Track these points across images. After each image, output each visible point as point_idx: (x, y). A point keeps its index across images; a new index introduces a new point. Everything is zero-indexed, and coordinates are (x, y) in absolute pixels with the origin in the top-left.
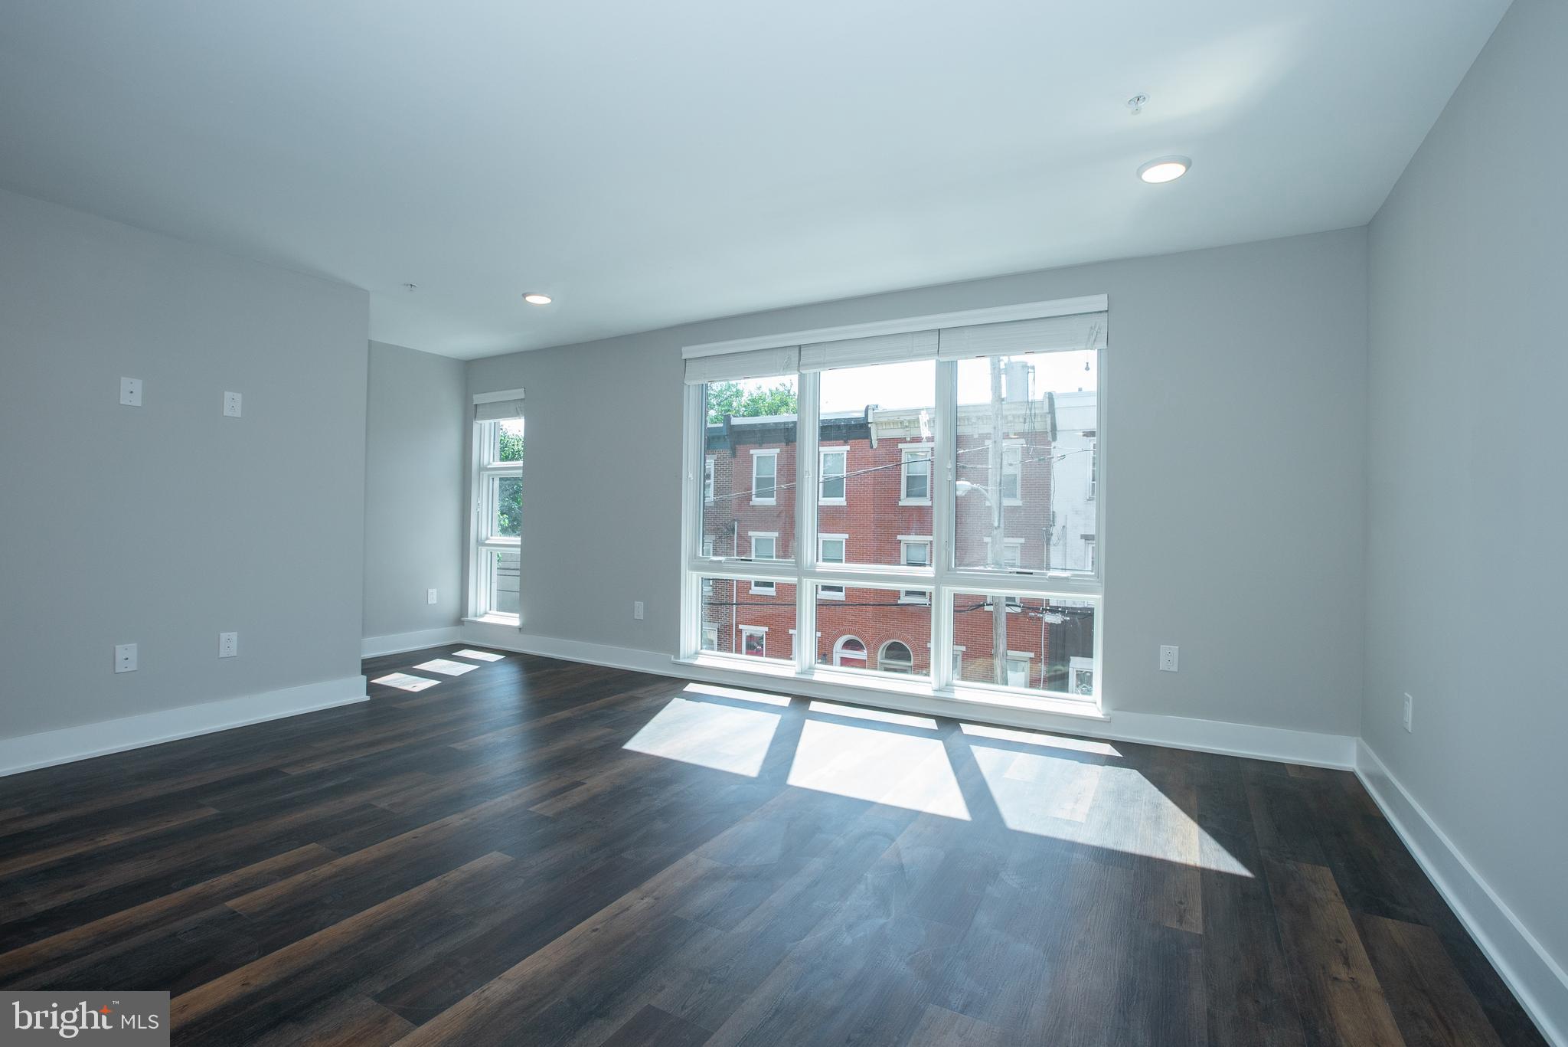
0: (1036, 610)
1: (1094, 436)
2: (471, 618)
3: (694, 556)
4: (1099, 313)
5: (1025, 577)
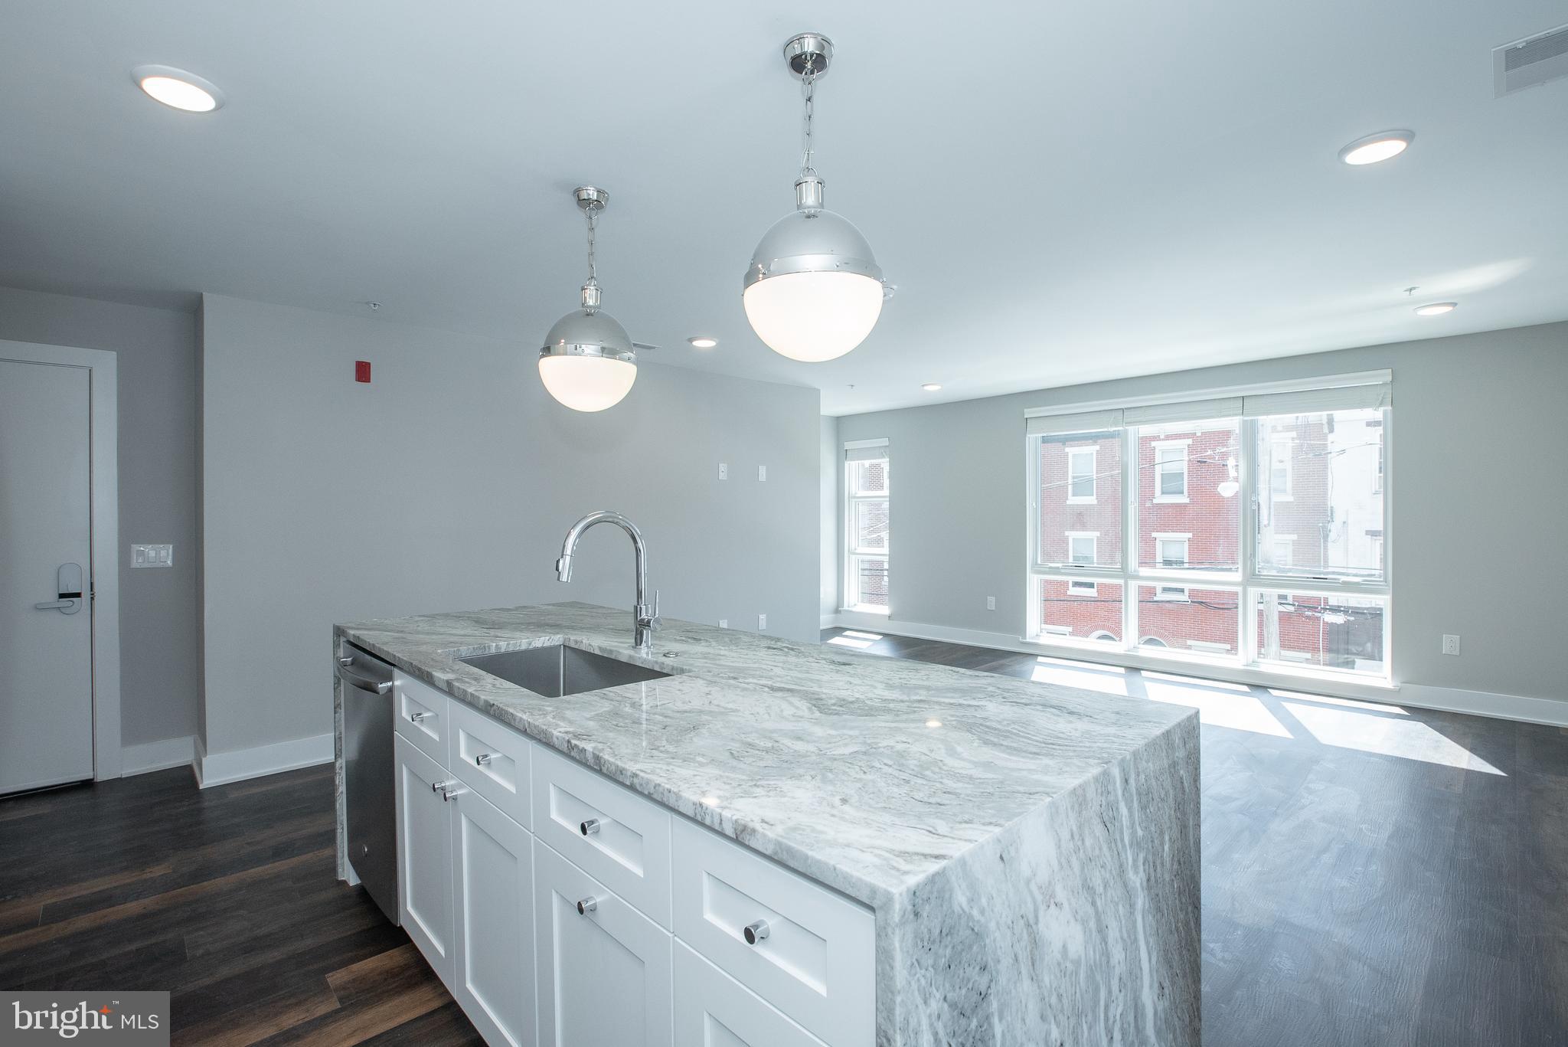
0: (1314, 609)
1: (1380, 426)
2: (846, 608)
3: (1037, 564)
4: (1384, 384)
5: (1320, 581)
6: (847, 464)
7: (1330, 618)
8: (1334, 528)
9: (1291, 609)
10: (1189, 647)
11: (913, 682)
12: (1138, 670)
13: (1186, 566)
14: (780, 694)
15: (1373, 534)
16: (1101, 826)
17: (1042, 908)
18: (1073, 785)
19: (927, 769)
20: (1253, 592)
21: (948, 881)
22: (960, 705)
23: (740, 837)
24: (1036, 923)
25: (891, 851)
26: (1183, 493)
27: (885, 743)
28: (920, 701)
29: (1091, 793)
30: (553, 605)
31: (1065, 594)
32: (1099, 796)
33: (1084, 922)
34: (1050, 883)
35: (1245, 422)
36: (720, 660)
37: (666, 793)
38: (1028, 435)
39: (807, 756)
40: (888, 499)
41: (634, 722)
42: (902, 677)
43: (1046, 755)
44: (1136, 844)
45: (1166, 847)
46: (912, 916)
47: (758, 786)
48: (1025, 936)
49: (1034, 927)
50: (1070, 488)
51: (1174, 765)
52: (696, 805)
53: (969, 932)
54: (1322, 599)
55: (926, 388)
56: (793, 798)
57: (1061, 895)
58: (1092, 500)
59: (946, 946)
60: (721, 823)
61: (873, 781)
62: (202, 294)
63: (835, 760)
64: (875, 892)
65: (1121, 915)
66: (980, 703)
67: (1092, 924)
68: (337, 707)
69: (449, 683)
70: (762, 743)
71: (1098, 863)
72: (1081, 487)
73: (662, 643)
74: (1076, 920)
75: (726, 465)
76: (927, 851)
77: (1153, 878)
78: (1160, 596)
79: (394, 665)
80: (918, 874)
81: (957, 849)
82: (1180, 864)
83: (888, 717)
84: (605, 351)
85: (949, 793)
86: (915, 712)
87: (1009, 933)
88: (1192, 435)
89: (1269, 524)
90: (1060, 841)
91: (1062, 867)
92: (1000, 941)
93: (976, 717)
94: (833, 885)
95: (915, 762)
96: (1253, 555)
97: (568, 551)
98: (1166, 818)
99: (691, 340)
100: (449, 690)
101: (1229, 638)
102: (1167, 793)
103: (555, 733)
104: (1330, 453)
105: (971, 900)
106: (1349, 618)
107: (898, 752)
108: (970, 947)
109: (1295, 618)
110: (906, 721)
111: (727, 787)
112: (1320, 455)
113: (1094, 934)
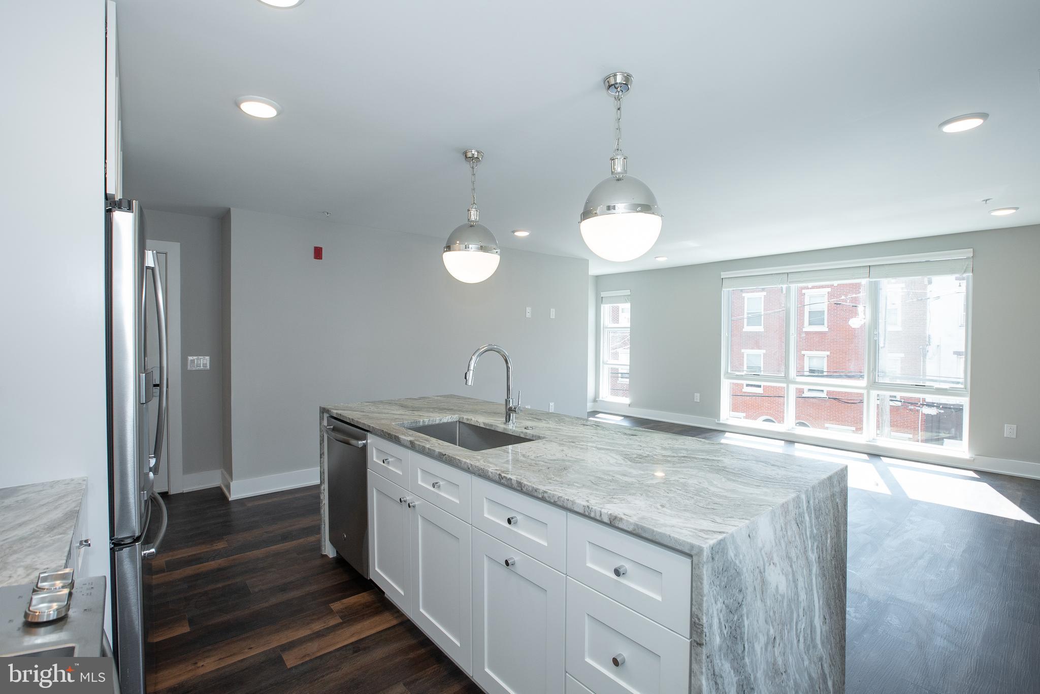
0: (915, 404)
2: (600, 399)
3: (727, 372)
4: (968, 258)
5: (920, 387)
6: (602, 306)
7: (927, 411)
8: (931, 349)
9: (899, 404)
10: (827, 428)
11: (676, 446)
12: (793, 442)
13: (825, 374)
14: (603, 452)
15: (958, 353)
16: (796, 525)
17: (767, 564)
18: (782, 502)
19: (701, 492)
20: (874, 393)
21: (726, 544)
22: (708, 459)
23: (612, 523)
24: (764, 572)
25: (696, 529)
26: (824, 324)
27: (673, 478)
28: (684, 457)
29: (791, 507)
30: (440, 396)
31: (741, 391)
32: (795, 509)
33: (787, 575)
34: (771, 552)
35: (870, 282)
36: (559, 431)
37: (565, 501)
38: (723, 289)
39: (633, 484)
40: (629, 329)
41: (530, 465)
42: (669, 443)
43: (764, 487)
44: (813, 537)
45: (829, 541)
46: (711, 559)
47: (614, 498)
48: (759, 578)
49: (763, 574)
50: (745, 320)
51: (833, 495)
52: (585, 506)
53: (734, 571)
54: (921, 400)
55: (657, 259)
56: (635, 504)
57: (776, 559)
58: (760, 329)
59: (725, 577)
60: (601, 515)
61: (674, 497)
62: (230, 209)
63: (649, 486)
64: (693, 547)
65: (805, 574)
66: (719, 459)
67: (790, 577)
68: (322, 455)
69: (411, 442)
70: (606, 477)
71: (794, 545)
72: (754, 319)
73: (521, 421)
74: (783, 574)
75: (530, 308)
76: (714, 530)
77: (821, 557)
78: (806, 394)
79: (367, 431)
80: (713, 540)
81: (731, 530)
82: (836, 551)
83: (669, 465)
84: (482, 249)
85: (716, 504)
86: (684, 462)
87: (752, 575)
88: (832, 286)
89: (884, 347)
90: (776, 530)
91: (776, 545)
92: (748, 578)
93: (718, 466)
94: (669, 545)
95: (694, 489)
96: (874, 369)
97: (472, 368)
98: (829, 524)
99: (514, 232)
100: (412, 446)
101: (857, 424)
102: (829, 511)
103: (490, 470)
104: (929, 298)
105: (735, 555)
106: (940, 411)
107: (681, 483)
108: (735, 579)
109: (902, 411)
110: (680, 467)
111: (598, 498)
112: (922, 300)
113: (791, 582)
